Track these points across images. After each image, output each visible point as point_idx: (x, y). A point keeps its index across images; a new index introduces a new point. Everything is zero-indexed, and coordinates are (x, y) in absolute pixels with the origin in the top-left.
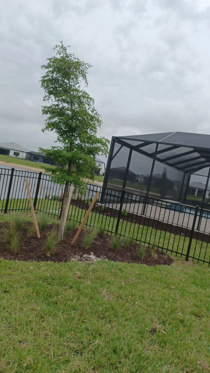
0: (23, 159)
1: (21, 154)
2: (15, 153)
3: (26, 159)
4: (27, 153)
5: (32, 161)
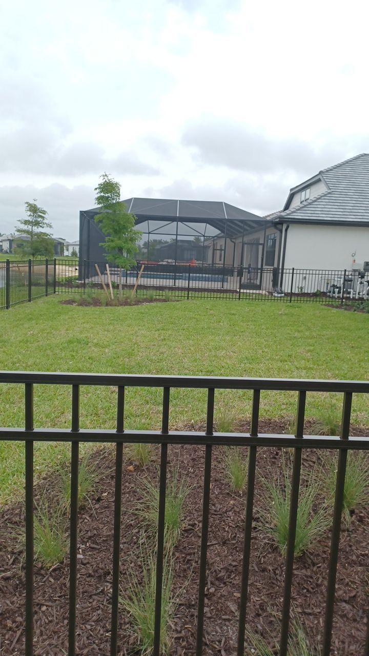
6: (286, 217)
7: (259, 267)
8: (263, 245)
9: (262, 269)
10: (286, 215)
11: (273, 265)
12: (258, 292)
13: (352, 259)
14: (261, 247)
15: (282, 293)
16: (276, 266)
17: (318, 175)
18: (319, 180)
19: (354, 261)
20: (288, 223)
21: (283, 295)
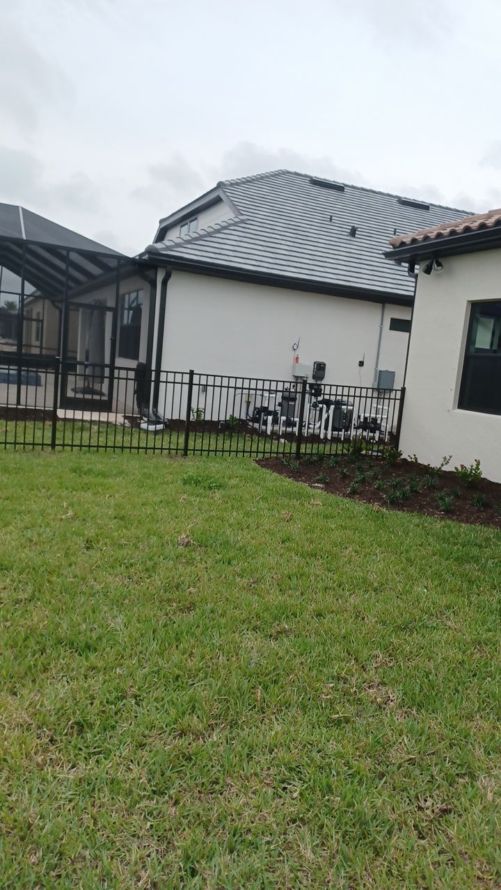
6: (165, 252)
7: (107, 361)
8: (115, 311)
9: (112, 367)
10: (164, 249)
11: (136, 357)
12: (104, 417)
13: (292, 355)
14: (109, 316)
15: (159, 423)
16: (143, 358)
17: (215, 189)
18: (218, 201)
19: (297, 358)
20: (169, 267)
21: (160, 427)
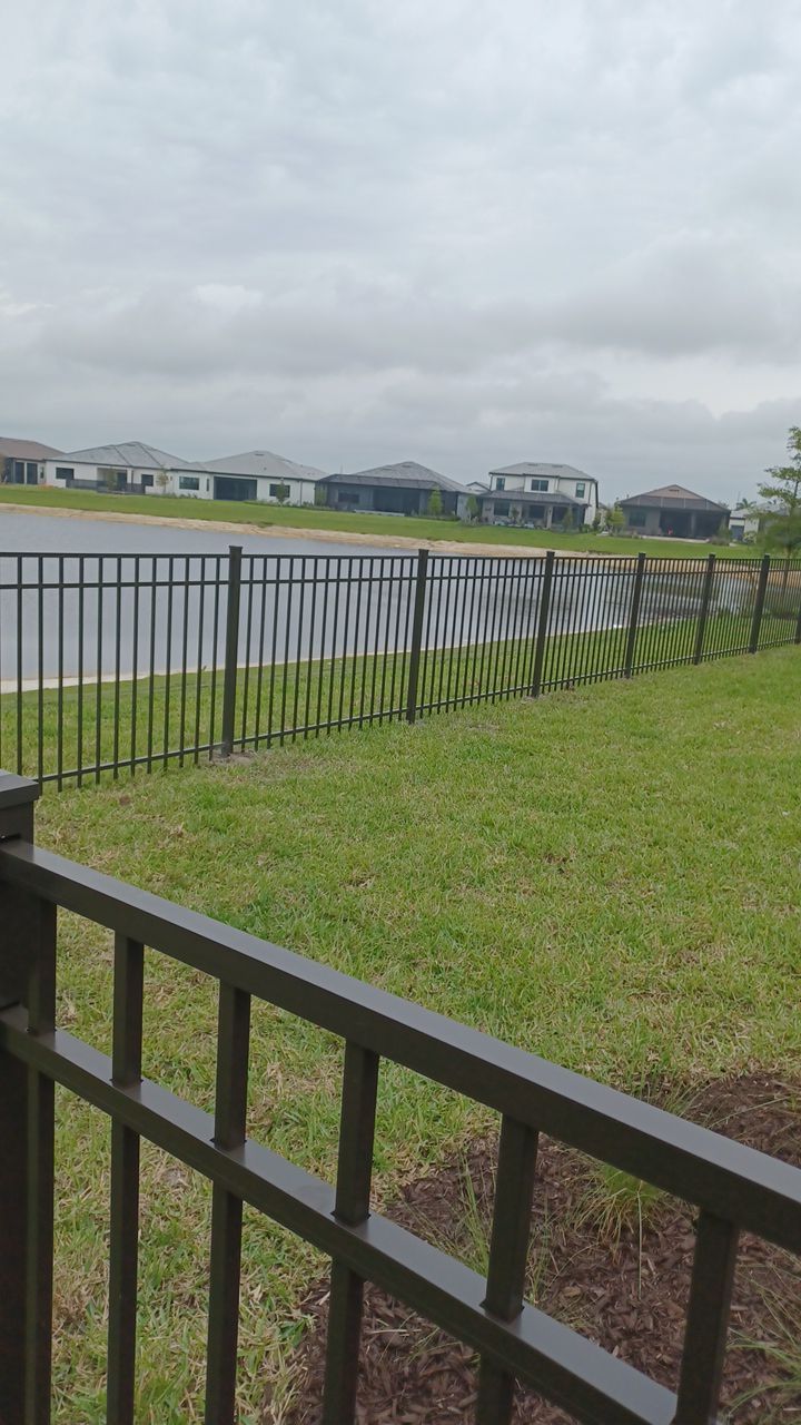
0: (305, 506)
1: (295, 488)
2: (274, 490)
3: (318, 503)
4: (318, 483)
5: (338, 509)
